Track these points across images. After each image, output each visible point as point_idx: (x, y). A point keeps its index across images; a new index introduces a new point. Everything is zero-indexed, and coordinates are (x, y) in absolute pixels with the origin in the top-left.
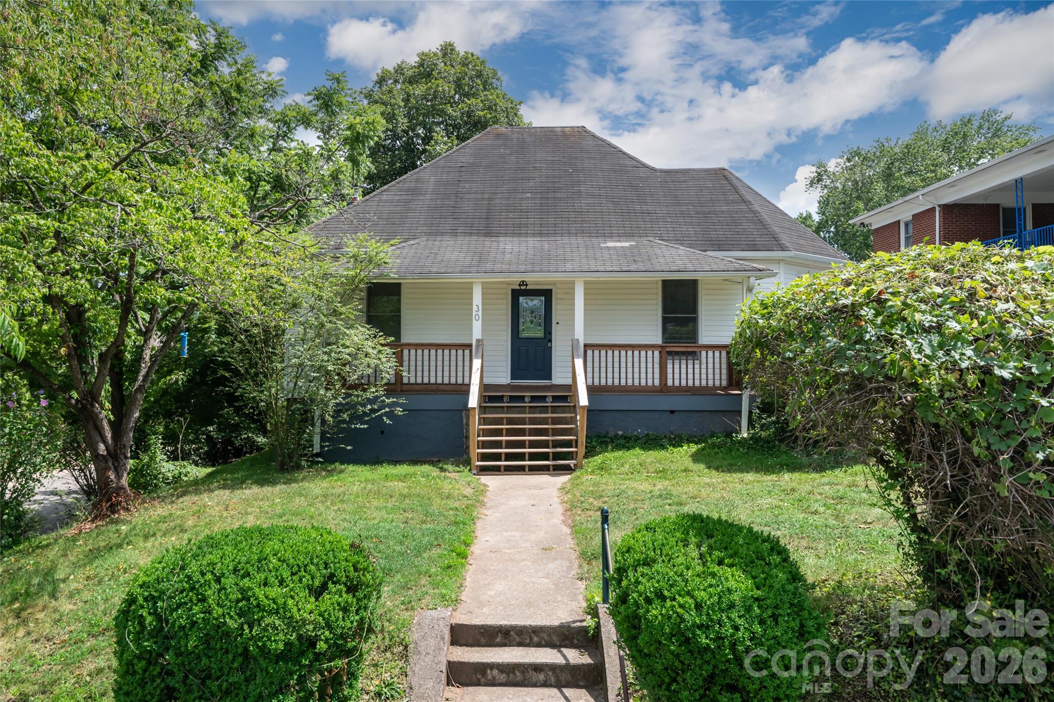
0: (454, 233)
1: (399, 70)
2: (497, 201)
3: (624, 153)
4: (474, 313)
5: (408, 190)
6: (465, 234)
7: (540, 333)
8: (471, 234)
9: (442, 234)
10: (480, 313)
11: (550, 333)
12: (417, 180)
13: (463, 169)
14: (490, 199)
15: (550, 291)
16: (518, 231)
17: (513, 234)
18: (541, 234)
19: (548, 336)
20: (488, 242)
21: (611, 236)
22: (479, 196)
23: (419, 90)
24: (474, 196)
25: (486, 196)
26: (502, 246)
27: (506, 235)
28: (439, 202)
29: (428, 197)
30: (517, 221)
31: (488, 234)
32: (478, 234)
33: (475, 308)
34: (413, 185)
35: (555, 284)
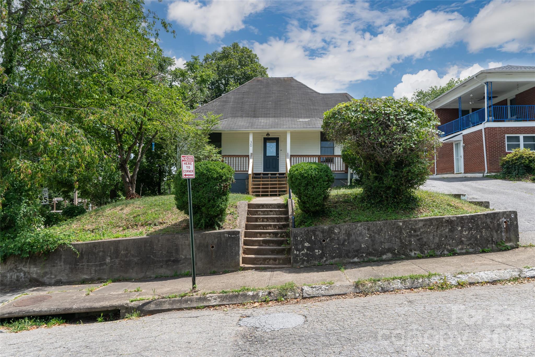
0: (242, 116)
1: (214, 55)
2: (258, 105)
3: (308, 87)
4: (250, 144)
5: (224, 101)
6: (246, 117)
7: (274, 154)
8: (248, 117)
9: (237, 117)
10: (252, 143)
11: (278, 154)
12: (227, 98)
13: (244, 93)
15: (278, 138)
16: (266, 115)
17: (264, 117)
18: (275, 117)
19: (277, 155)
20: (255, 119)
21: (301, 117)
22: (251, 103)
23: (223, 63)
25: (254, 103)
26: (260, 120)
27: (261, 117)
28: (235, 105)
29: (231, 103)
30: (266, 112)
31: (254, 117)
32: (251, 117)
33: (250, 142)
34: (225, 99)
35: (280, 135)
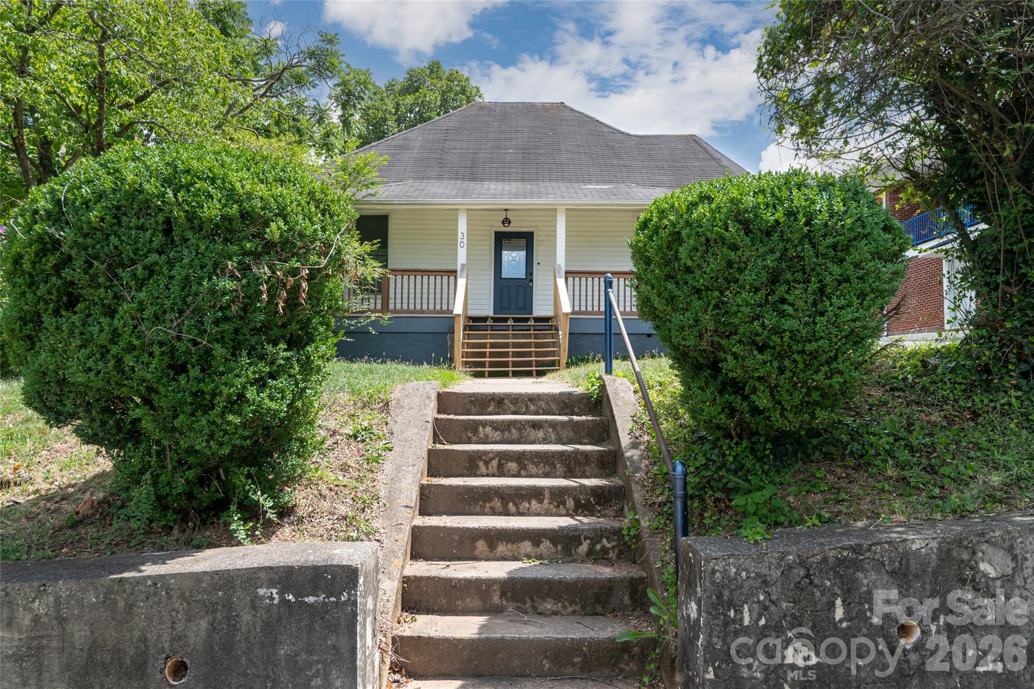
0: (440, 177)
2: (481, 155)
4: (459, 241)
5: (396, 146)
7: (522, 274)
8: (456, 179)
9: (429, 178)
10: (465, 241)
11: (531, 274)
12: (405, 139)
13: (449, 131)
14: (474, 153)
15: (532, 234)
16: (501, 177)
17: (497, 180)
19: (529, 277)
20: (472, 184)
22: (464, 151)
24: (459, 151)
26: (486, 186)
27: (490, 180)
28: (425, 155)
29: (414, 151)
30: (501, 170)
31: (473, 179)
32: (463, 179)
33: (460, 236)
34: (401, 142)
35: (536, 227)
